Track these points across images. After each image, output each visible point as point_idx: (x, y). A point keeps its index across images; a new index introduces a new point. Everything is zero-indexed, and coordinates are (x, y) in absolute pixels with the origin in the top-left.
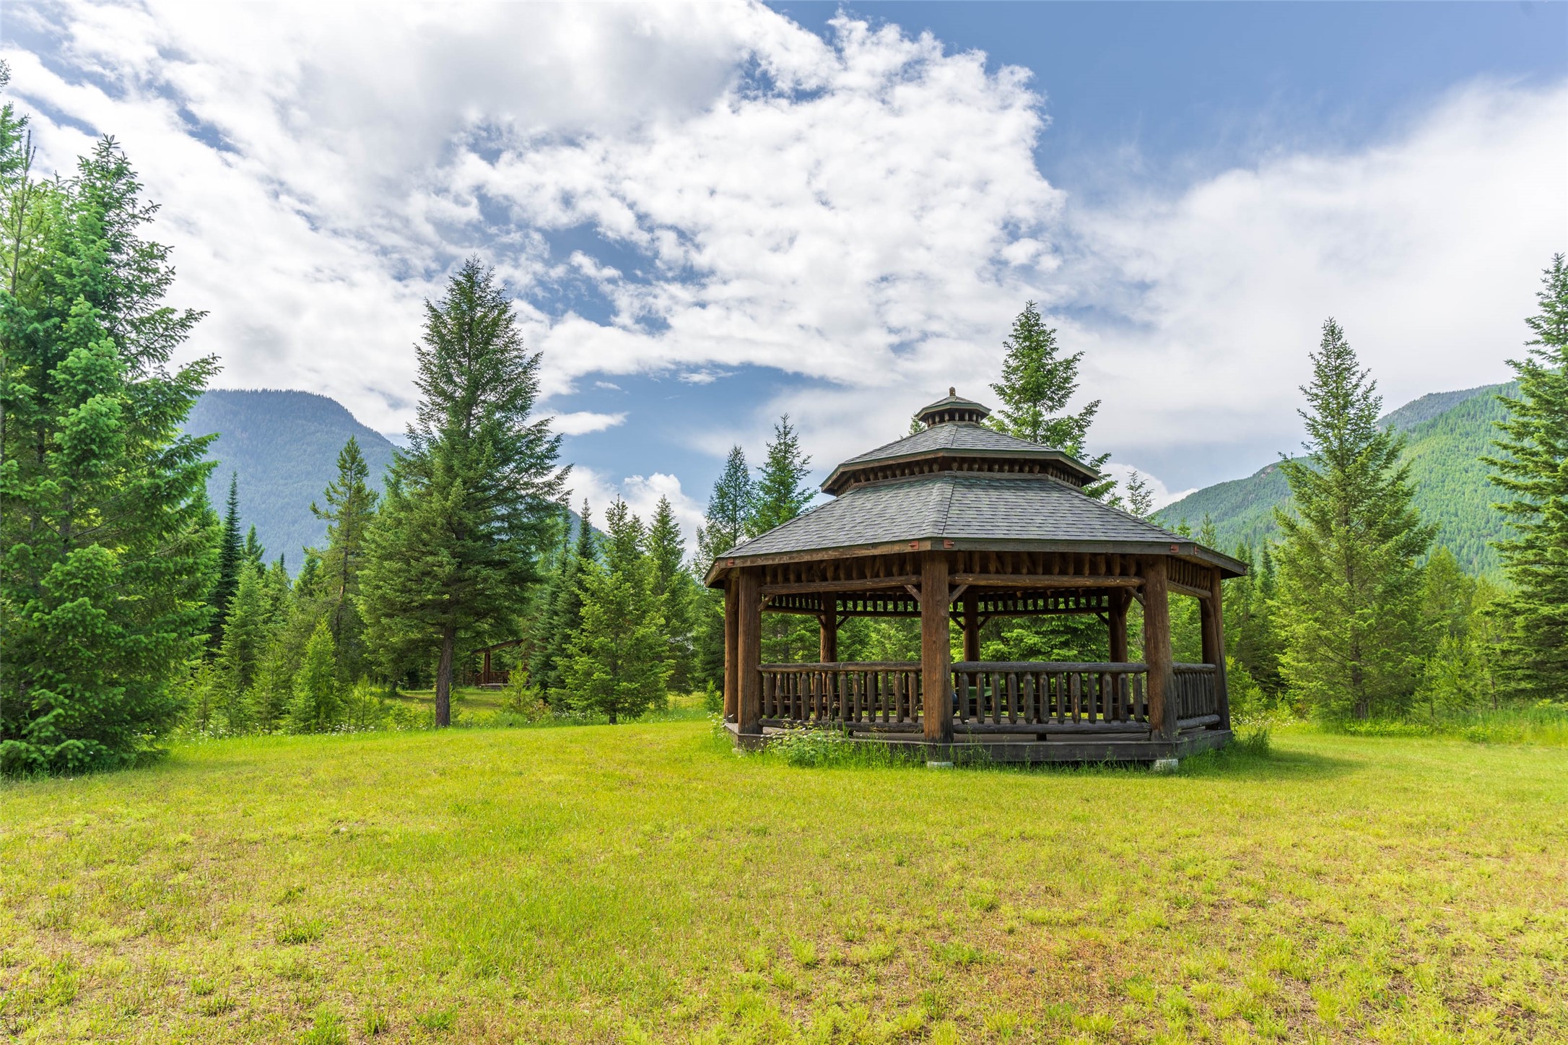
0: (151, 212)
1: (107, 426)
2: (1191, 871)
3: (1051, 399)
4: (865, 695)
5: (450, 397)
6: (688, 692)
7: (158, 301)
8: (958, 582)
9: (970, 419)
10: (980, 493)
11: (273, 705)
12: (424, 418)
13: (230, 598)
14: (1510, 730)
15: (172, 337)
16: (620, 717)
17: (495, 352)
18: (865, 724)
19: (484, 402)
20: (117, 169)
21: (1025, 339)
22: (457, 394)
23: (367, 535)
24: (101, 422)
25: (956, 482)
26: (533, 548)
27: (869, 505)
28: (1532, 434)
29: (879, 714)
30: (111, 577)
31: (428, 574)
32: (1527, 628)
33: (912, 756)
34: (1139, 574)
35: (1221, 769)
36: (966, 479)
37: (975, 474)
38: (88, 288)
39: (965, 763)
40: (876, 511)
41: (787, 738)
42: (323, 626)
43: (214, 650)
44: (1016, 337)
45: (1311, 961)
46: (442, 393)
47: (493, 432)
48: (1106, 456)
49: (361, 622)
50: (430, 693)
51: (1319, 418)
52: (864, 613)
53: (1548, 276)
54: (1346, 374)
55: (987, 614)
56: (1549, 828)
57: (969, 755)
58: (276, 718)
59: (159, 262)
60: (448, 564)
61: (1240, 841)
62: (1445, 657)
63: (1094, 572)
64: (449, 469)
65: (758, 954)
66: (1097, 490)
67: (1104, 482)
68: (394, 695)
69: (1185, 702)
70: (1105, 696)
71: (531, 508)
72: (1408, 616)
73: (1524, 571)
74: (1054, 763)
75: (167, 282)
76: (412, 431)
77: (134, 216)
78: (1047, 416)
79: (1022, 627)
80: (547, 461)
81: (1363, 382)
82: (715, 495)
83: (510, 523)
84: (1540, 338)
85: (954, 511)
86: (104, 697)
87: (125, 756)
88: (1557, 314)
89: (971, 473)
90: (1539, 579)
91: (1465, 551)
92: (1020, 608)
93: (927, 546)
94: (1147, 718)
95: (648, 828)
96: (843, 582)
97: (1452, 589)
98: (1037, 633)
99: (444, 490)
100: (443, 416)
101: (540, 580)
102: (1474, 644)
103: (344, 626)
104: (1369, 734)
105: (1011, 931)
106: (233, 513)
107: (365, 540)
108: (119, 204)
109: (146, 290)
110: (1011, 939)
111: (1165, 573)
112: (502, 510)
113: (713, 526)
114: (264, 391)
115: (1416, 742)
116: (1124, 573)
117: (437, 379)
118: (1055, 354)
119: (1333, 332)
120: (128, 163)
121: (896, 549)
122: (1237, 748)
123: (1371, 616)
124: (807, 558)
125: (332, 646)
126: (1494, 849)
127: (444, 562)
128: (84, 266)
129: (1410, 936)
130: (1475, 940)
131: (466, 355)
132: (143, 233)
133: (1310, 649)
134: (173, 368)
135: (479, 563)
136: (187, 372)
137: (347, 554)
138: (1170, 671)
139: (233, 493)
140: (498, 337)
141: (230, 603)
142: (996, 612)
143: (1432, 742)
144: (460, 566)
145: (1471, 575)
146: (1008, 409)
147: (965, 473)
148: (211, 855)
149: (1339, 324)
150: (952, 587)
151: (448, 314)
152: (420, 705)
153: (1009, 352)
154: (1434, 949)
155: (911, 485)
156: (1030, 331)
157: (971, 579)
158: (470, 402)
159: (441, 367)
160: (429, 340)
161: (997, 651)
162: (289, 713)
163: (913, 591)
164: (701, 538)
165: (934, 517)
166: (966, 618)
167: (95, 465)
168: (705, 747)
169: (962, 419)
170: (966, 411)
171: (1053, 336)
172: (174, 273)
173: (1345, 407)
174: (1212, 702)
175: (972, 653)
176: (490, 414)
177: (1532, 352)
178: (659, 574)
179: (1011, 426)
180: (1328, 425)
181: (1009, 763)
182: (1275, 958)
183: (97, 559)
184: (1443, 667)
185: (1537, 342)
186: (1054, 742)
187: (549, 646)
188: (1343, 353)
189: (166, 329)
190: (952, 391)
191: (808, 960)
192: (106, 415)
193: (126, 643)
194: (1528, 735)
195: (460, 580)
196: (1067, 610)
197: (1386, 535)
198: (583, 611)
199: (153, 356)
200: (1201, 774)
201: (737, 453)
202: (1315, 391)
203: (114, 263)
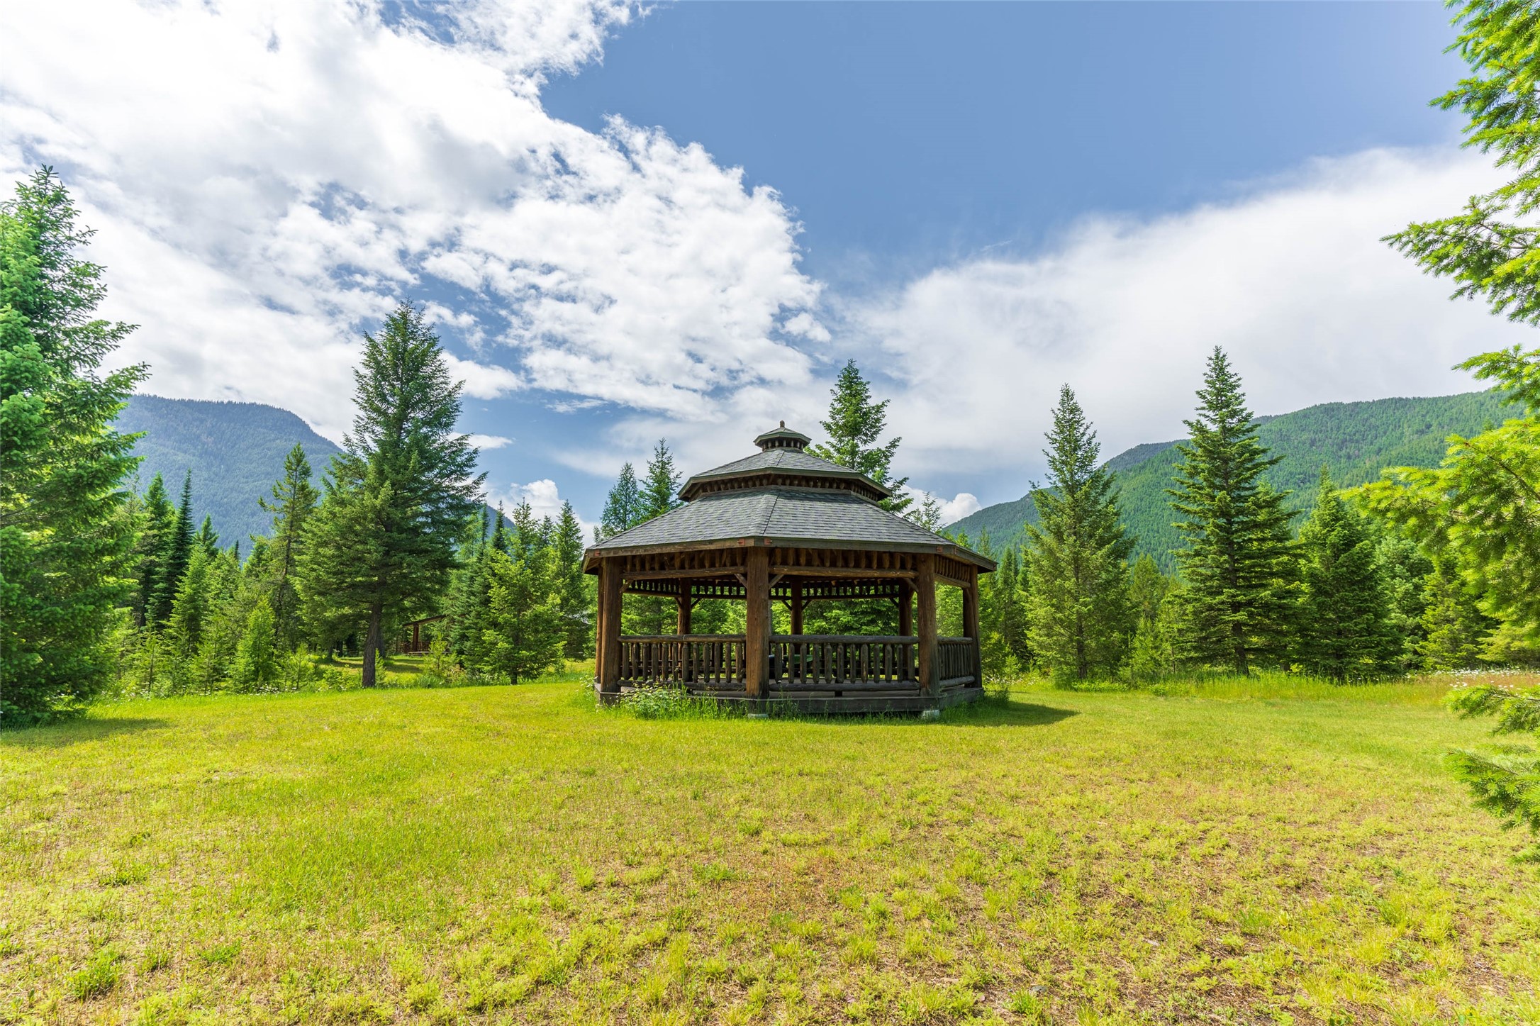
0: (87, 236)
1: (30, 421)
2: (921, 798)
3: (866, 435)
4: (713, 661)
5: (385, 414)
6: (583, 659)
7: (89, 313)
8: (776, 572)
9: (795, 446)
10: (797, 502)
11: (215, 670)
12: (359, 430)
13: (180, 577)
14: (1182, 686)
15: (103, 346)
16: (520, 679)
17: (424, 378)
18: (701, 684)
19: (413, 418)
20: (55, 195)
21: (848, 388)
22: (390, 411)
23: (305, 525)
24: (23, 416)
25: (780, 494)
26: (452, 540)
27: (711, 510)
28: (1199, 473)
29: (712, 676)
30: (29, 555)
31: (359, 559)
32: (1195, 613)
33: (736, 710)
34: (914, 569)
35: (970, 716)
36: (788, 492)
37: (795, 488)
38: (18, 298)
39: (778, 715)
40: (716, 515)
41: (636, 695)
42: (264, 602)
43: (164, 622)
44: (840, 386)
45: (990, 869)
46: (377, 410)
47: (420, 444)
48: (905, 479)
49: (299, 600)
50: (359, 660)
51: (1057, 457)
52: (722, 596)
53: (1211, 362)
54: (1076, 425)
55: (809, 598)
56: (1187, 759)
57: (780, 708)
58: (218, 680)
59: (93, 279)
60: (376, 551)
61: (964, 773)
62: (1143, 634)
63: (880, 566)
64: (380, 472)
65: (545, 879)
66: (898, 504)
67: (903, 499)
68: (329, 661)
69: (947, 666)
70: (886, 662)
71: (451, 507)
72: (1117, 604)
73: (1193, 572)
74: (846, 714)
75: (99, 297)
76: (348, 440)
77: (70, 238)
78: (862, 447)
79: (840, 609)
80: (466, 469)
81: (1088, 431)
82: (609, 501)
83: (433, 519)
84: (1205, 405)
85: (775, 516)
86: (16, 662)
87: (38, 715)
88: (1216, 389)
89: (792, 488)
90: (1203, 578)
91: (1163, 557)
92: (834, 593)
93: (751, 543)
94: (917, 678)
95: (493, 772)
96: (687, 570)
97: (1152, 585)
98: (851, 613)
99: (375, 491)
100: (378, 429)
101: (458, 566)
102: (1160, 624)
103: (284, 602)
104: (1087, 690)
105: (765, 852)
106: (186, 504)
107: (304, 531)
108: (55, 225)
109: (79, 303)
110: (764, 859)
111: (933, 568)
112: (425, 508)
113: (607, 526)
114: (230, 403)
115: (1118, 696)
116: (903, 567)
117: (373, 399)
118: (868, 400)
119: (1067, 394)
120: (66, 192)
121: (728, 545)
122: (986, 700)
123: (1089, 604)
124: (658, 551)
125: (272, 620)
126: (1145, 776)
127: (373, 551)
128: (13, 279)
129: (1069, 844)
130: (1114, 847)
131: (398, 379)
132: (79, 254)
133: (1048, 627)
134: (103, 373)
135: (405, 551)
136: (116, 377)
137: (290, 542)
138: (935, 642)
139: (188, 487)
140: (427, 365)
141: (180, 581)
142: (815, 597)
143: (1129, 695)
144: (387, 553)
145: (1166, 576)
146: (834, 441)
147: (788, 488)
148: (77, 804)
149: (1072, 389)
150: (772, 576)
151: (385, 345)
152: (351, 670)
153: (835, 397)
154: (1083, 854)
155: (745, 495)
156: (851, 382)
157: (786, 570)
158: (402, 417)
159: (376, 388)
160: (367, 365)
161: (820, 627)
162: (231, 677)
163: (741, 579)
164: (597, 535)
165: (758, 520)
166: (793, 601)
167: (17, 455)
168: (575, 703)
169: (788, 445)
170: (792, 439)
171: (867, 386)
172: (106, 290)
173: (1075, 450)
174: (969, 666)
175: (797, 628)
176: (417, 428)
177: (1200, 415)
178: (562, 563)
179: (835, 454)
180: (1063, 462)
181: (811, 714)
182: (964, 867)
183: (14, 539)
184: (1141, 641)
185: (1203, 408)
186: (847, 698)
187: (466, 621)
188: (1074, 410)
189: (97, 339)
190: (782, 424)
191: (588, 883)
192: (29, 411)
193: (42, 614)
194: (1193, 690)
195: (387, 565)
196: (876, 596)
197: (1101, 544)
198: (490, 593)
199: (84, 361)
200: (955, 722)
201: (628, 468)
202: (1054, 437)
203: (47, 278)
